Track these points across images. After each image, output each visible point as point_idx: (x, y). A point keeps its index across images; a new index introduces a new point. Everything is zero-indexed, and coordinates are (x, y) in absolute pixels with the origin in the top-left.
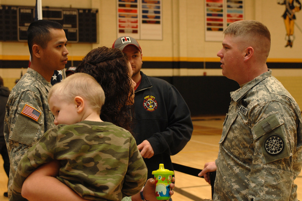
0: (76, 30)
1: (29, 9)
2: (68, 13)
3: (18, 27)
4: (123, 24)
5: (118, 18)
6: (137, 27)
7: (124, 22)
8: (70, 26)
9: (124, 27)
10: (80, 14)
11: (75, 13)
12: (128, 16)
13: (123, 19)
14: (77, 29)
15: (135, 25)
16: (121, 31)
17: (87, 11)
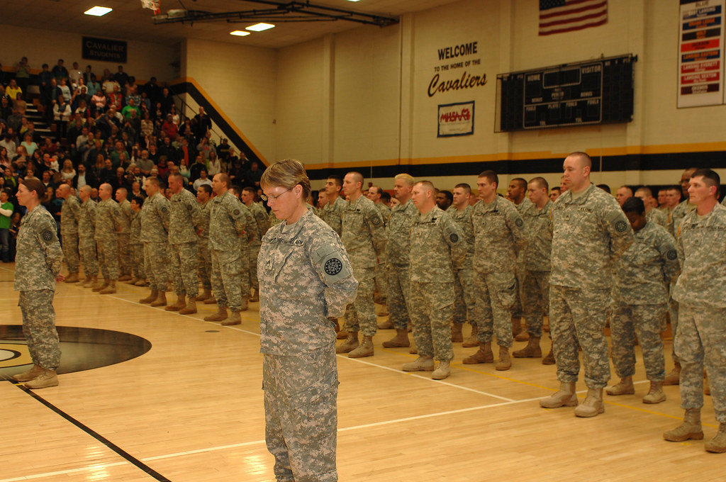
0: (599, 100)
1: (537, 74)
2: (588, 70)
3: (524, 106)
4: (689, 76)
5: (681, 64)
6: (717, 78)
7: (693, 70)
8: (590, 94)
9: (691, 81)
10: (606, 69)
11: (598, 69)
12: (700, 57)
13: (689, 65)
14: (601, 97)
15: (713, 73)
16: (686, 91)
17: (616, 62)
